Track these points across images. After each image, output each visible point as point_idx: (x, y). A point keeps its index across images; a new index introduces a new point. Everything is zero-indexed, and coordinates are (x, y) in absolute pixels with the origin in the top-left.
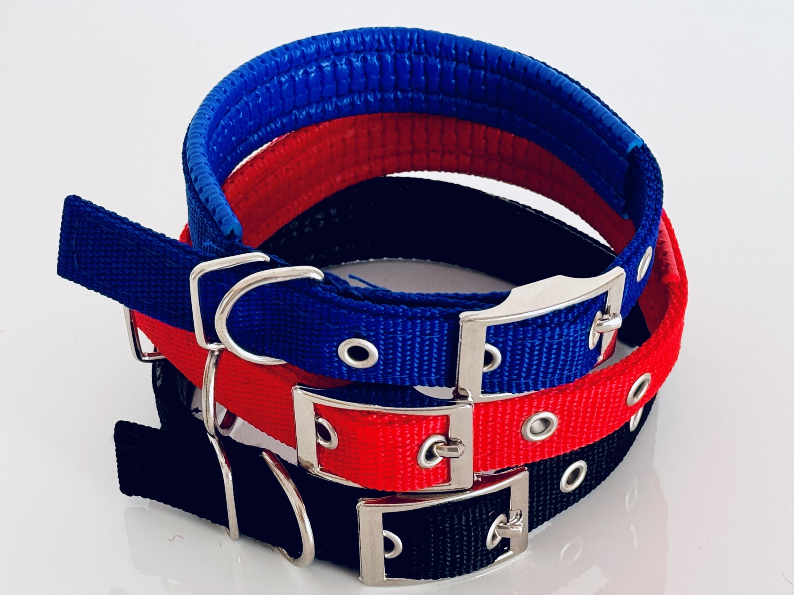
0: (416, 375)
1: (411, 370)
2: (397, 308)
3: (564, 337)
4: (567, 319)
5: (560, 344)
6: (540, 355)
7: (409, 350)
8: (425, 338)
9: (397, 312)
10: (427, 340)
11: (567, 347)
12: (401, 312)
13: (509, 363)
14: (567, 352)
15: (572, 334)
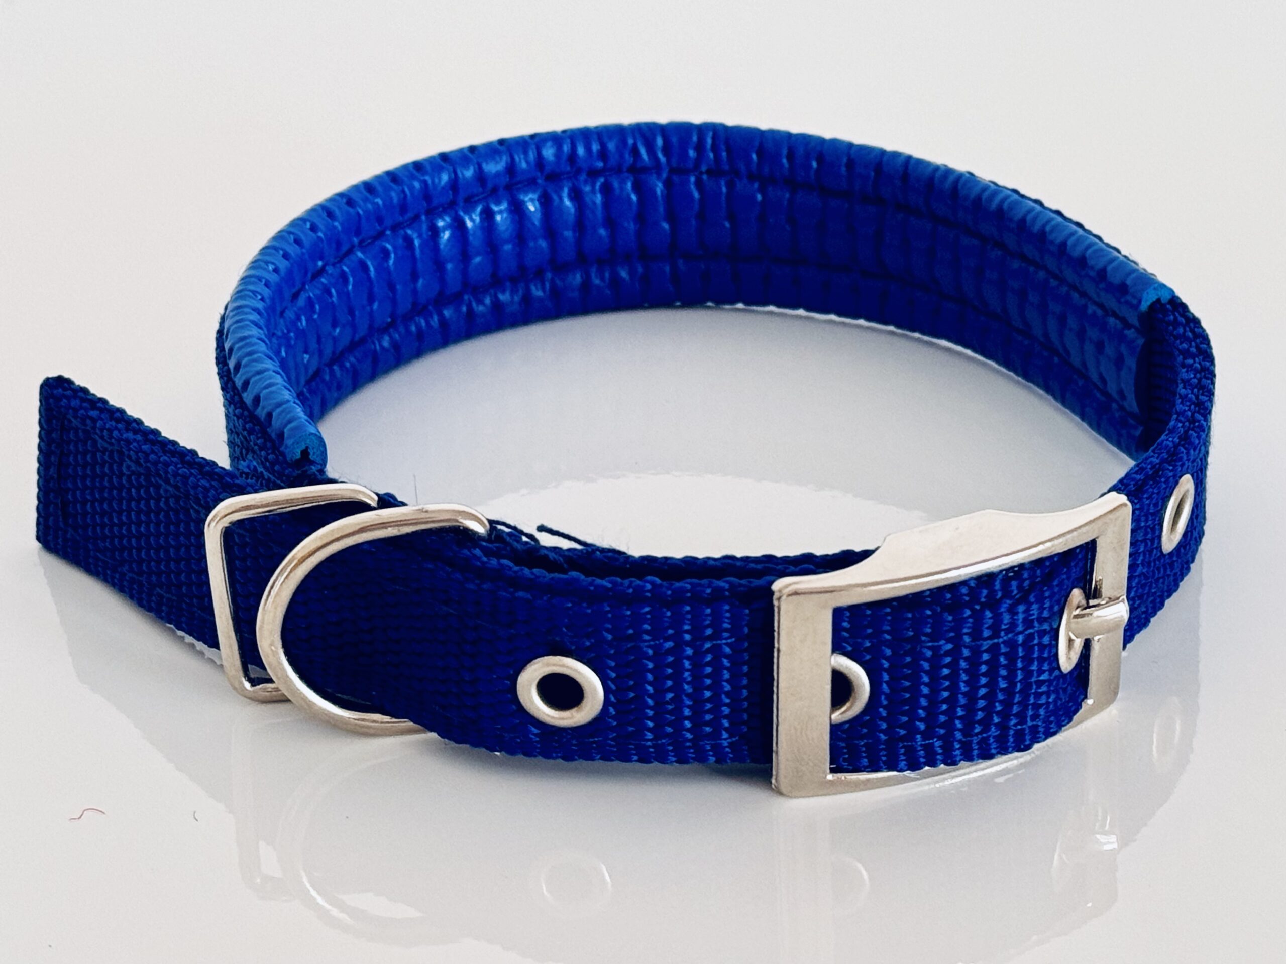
0: (689, 735)
1: (678, 725)
2: (638, 582)
3: (1002, 633)
4: (1007, 594)
5: (994, 650)
6: (954, 678)
7: (669, 677)
8: (702, 645)
9: (639, 590)
10: (709, 651)
11: (1012, 657)
12: (648, 591)
13: (888, 697)
14: (1011, 668)
15: (1020, 628)
